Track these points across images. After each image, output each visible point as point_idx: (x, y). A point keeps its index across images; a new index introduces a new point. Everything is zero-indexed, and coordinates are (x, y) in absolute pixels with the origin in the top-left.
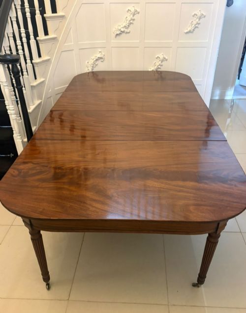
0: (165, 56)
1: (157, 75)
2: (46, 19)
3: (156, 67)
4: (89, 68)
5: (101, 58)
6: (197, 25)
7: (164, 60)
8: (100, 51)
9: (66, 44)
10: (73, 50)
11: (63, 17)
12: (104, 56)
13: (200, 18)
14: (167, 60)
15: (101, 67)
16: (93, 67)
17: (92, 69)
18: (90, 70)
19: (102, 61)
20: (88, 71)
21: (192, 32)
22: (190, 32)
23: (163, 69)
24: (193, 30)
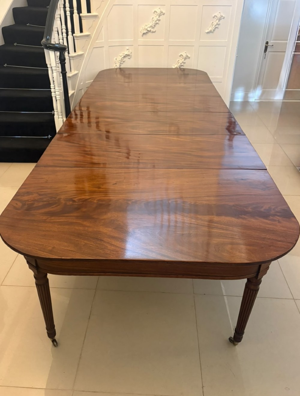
0: (187, 54)
1: (180, 72)
2: (82, 18)
3: (179, 64)
4: (117, 64)
5: (128, 55)
6: (217, 26)
7: (187, 57)
8: (128, 48)
9: (97, 41)
10: (103, 47)
11: (96, 16)
12: (131, 53)
13: (220, 20)
14: (189, 58)
15: (129, 64)
16: (121, 63)
17: (120, 66)
18: (118, 66)
19: (129, 58)
20: (116, 67)
21: (213, 32)
22: (210, 32)
23: (185, 67)
24: (214, 30)
